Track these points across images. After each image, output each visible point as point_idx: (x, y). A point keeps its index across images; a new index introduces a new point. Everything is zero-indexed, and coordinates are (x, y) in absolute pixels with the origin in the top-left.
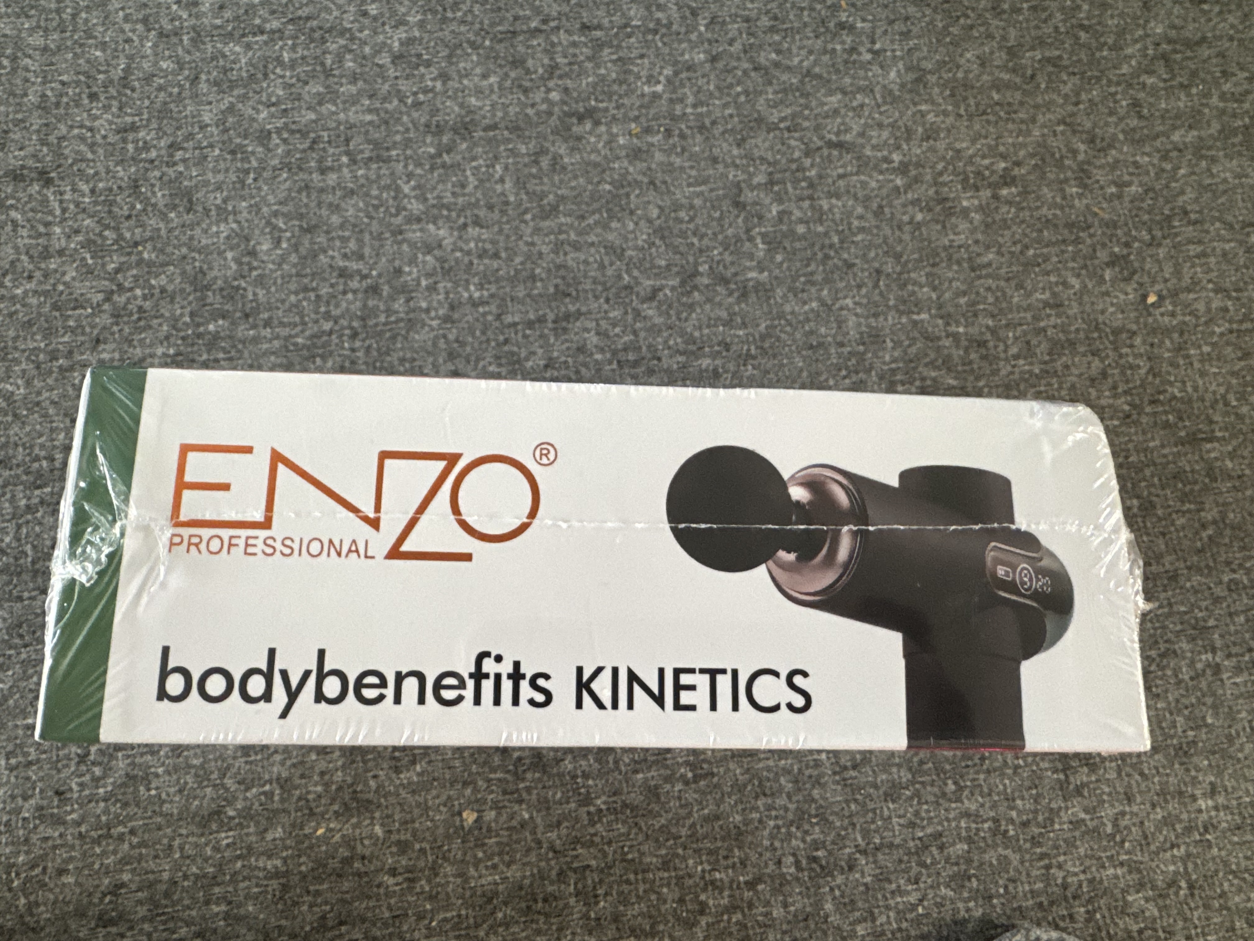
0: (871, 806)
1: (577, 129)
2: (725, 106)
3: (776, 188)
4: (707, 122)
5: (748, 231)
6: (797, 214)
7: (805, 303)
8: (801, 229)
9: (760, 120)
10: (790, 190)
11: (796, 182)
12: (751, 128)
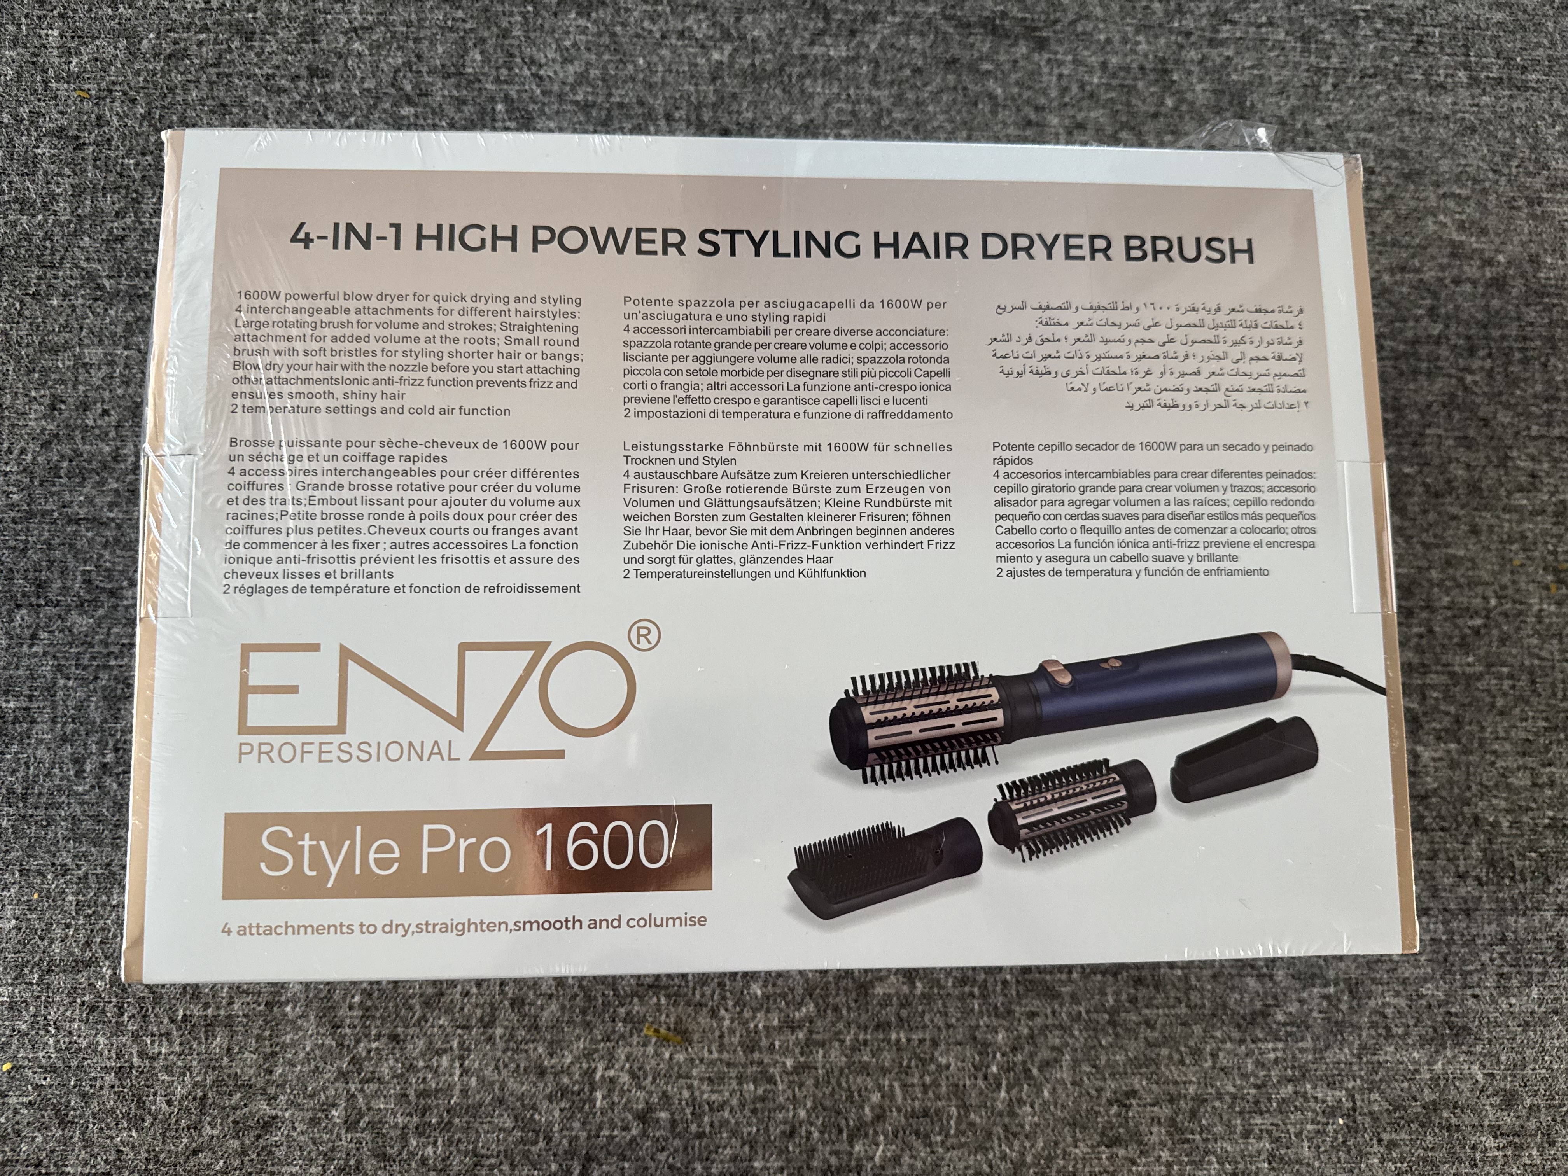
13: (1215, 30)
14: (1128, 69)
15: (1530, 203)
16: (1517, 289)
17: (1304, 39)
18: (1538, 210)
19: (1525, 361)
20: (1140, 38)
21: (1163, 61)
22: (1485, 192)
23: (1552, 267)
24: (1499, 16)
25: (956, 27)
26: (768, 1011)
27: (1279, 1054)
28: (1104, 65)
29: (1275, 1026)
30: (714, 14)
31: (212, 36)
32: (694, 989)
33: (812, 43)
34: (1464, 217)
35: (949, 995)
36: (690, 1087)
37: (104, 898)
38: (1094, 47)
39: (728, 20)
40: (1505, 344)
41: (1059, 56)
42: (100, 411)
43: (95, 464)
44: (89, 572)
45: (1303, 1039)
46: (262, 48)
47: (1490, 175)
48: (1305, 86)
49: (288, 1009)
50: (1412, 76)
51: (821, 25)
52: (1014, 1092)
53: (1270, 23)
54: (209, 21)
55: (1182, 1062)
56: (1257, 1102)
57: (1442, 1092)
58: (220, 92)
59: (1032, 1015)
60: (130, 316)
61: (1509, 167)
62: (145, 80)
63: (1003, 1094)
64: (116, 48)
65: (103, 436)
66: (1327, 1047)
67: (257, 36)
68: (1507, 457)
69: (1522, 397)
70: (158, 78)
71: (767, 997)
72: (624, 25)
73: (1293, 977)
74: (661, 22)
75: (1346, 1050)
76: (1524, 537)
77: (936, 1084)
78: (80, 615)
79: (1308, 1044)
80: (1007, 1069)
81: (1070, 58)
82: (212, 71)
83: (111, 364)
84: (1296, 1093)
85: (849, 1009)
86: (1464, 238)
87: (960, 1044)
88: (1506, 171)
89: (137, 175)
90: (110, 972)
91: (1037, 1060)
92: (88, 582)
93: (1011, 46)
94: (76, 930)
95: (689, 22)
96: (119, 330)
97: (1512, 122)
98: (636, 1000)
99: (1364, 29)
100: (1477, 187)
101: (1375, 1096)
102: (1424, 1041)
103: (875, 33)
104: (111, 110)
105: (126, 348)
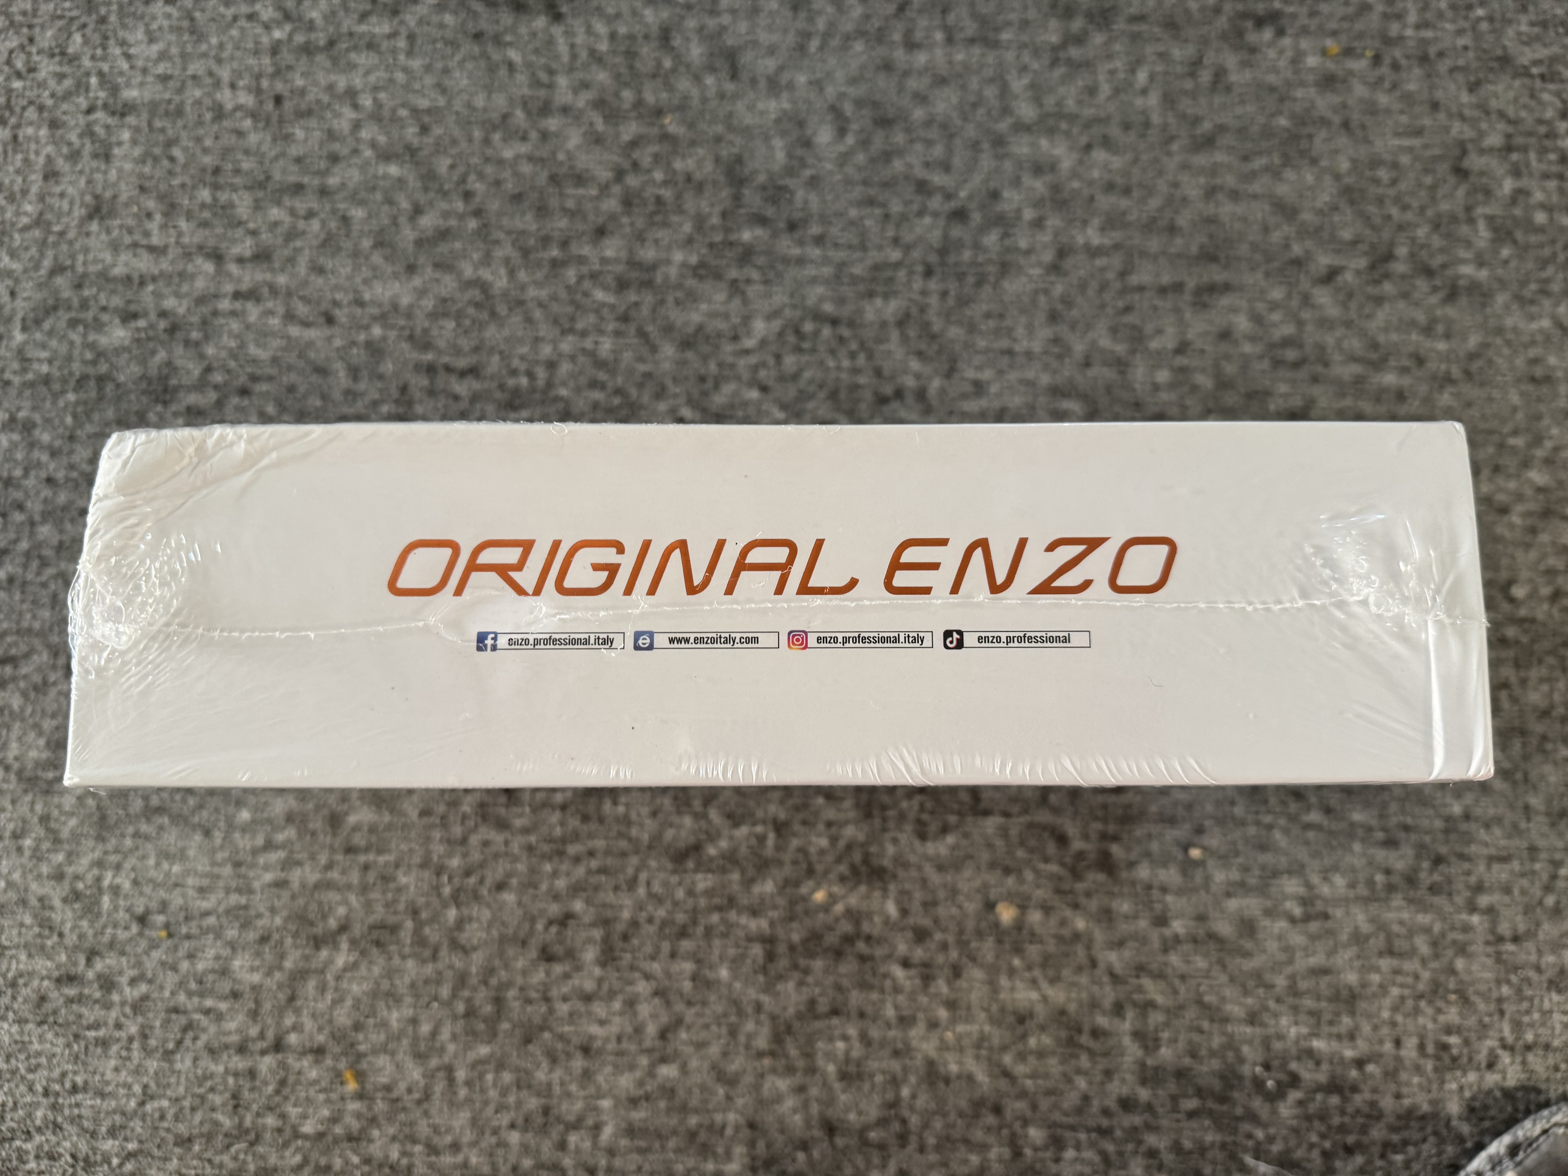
0: (1529, 993)
1: (1252, 37)
2: (1460, 32)
3: (1515, 157)
4: (1432, 51)
5: (1469, 209)
6: (1538, 196)
7: (1532, 318)
8: (1540, 217)
9: (1505, 60)
10: (1534, 163)
11: (1543, 151)
12: (1491, 69)
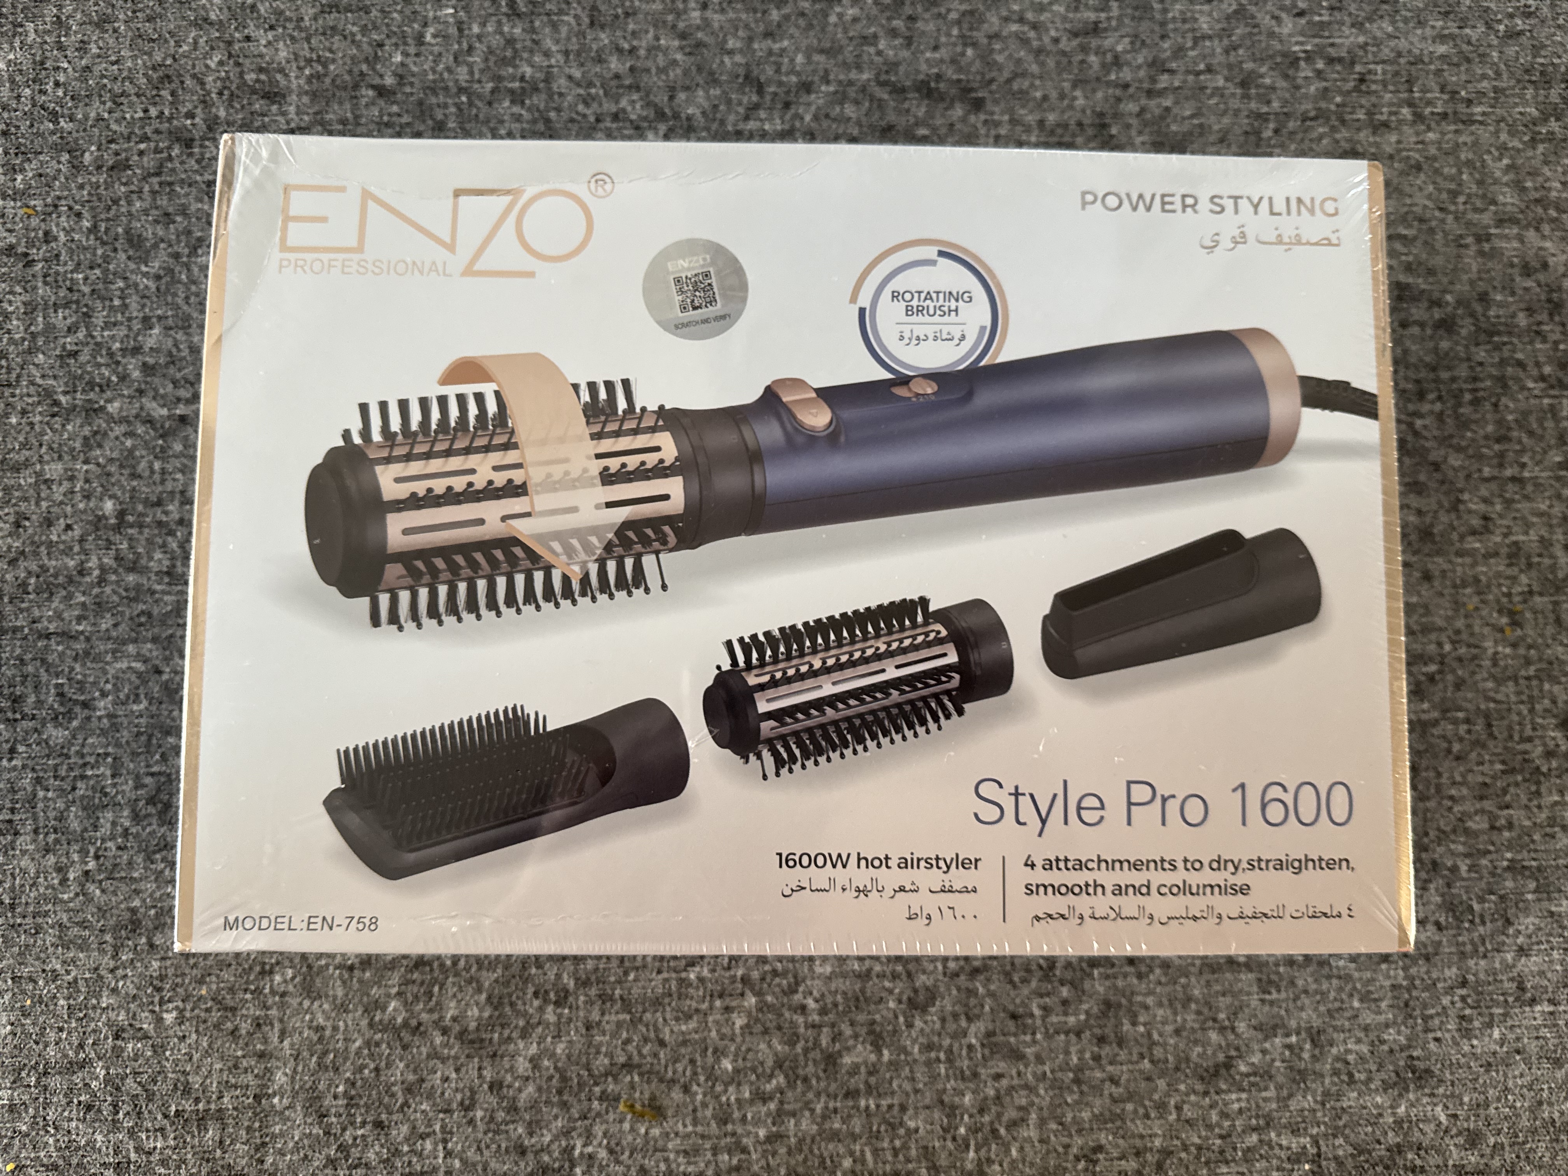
13: (1153, 80)
14: (1066, 126)
15: (1479, 239)
16: (1466, 328)
17: (1244, 84)
18: (1486, 246)
19: (1476, 402)
20: (1078, 93)
21: (1101, 115)
22: (1432, 231)
23: (1500, 305)
24: (1442, 49)
25: (891, 93)
26: (739, 1084)
27: (1243, 1105)
28: (1041, 123)
29: (1237, 1077)
30: (647, 95)
31: (152, 145)
32: (666, 1067)
33: (747, 118)
34: (1410, 258)
35: (915, 1061)
36: (666, 1160)
37: (94, 1001)
38: (1031, 104)
39: (662, 99)
40: (1455, 386)
41: (996, 117)
42: (63, 526)
43: (61, 579)
44: (62, 685)
45: (1266, 1089)
46: (202, 154)
47: (1437, 213)
48: (1246, 133)
49: (276, 1100)
50: (1355, 117)
51: (755, 98)
52: (983, 1153)
53: (1209, 70)
54: (148, 130)
55: (1147, 1116)
56: (1222, 1152)
57: (1406, 1135)
58: (163, 201)
59: (998, 1077)
60: (87, 431)
61: (1455, 204)
62: (90, 194)
63: (972, 1154)
64: (59, 162)
65: (68, 551)
66: (1291, 1096)
67: (197, 143)
68: (1459, 501)
69: (1473, 440)
70: (102, 191)
71: (737, 1071)
72: (558, 110)
73: (1255, 1028)
74: (595, 105)
75: (1309, 1098)
76: (1477, 580)
77: (905, 1147)
78: (56, 727)
79: (1271, 1093)
80: (974, 1130)
81: (1006, 118)
82: (155, 180)
83: (72, 479)
84: (1261, 1141)
85: (819, 1079)
86: (1410, 280)
87: (928, 1107)
88: (1452, 208)
89: (86, 289)
90: (103, 1072)
91: (1005, 1118)
92: (61, 695)
93: (946, 109)
94: (69, 1033)
95: (624, 103)
96: (78, 445)
97: (1458, 157)
98: (610, 1079)
99: (1305, 71)
100: (1424, 227)
101: (1340, 1141)
102: (1386, 1086)
103: (809, 104)
104: (57, 225)
105: (86, 462)
